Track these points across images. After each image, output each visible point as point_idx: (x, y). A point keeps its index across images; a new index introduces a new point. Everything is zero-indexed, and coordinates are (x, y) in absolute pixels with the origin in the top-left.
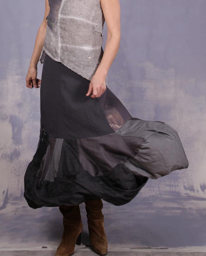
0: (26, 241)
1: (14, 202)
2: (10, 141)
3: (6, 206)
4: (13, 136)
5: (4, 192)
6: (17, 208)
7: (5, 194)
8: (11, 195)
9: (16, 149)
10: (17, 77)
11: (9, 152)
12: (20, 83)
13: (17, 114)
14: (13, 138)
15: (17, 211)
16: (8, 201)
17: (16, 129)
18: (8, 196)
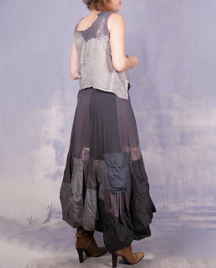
0: (68, 250)
1: (57, 216)
2: (54, 162)
3: (50, 220)
4: (56, 158)
5: (48, 207)
6: (60, 221)
7: (49, 209)
8: (54, 210)
9: (59, 170)
10: (60, 106)
11: (53, 172)
12: (63, 112)
13: (60, 139)
14: (56, 160)
15: (60, 223)
16: (52, 215)
17: (59, 152)
18: (52, 211)
